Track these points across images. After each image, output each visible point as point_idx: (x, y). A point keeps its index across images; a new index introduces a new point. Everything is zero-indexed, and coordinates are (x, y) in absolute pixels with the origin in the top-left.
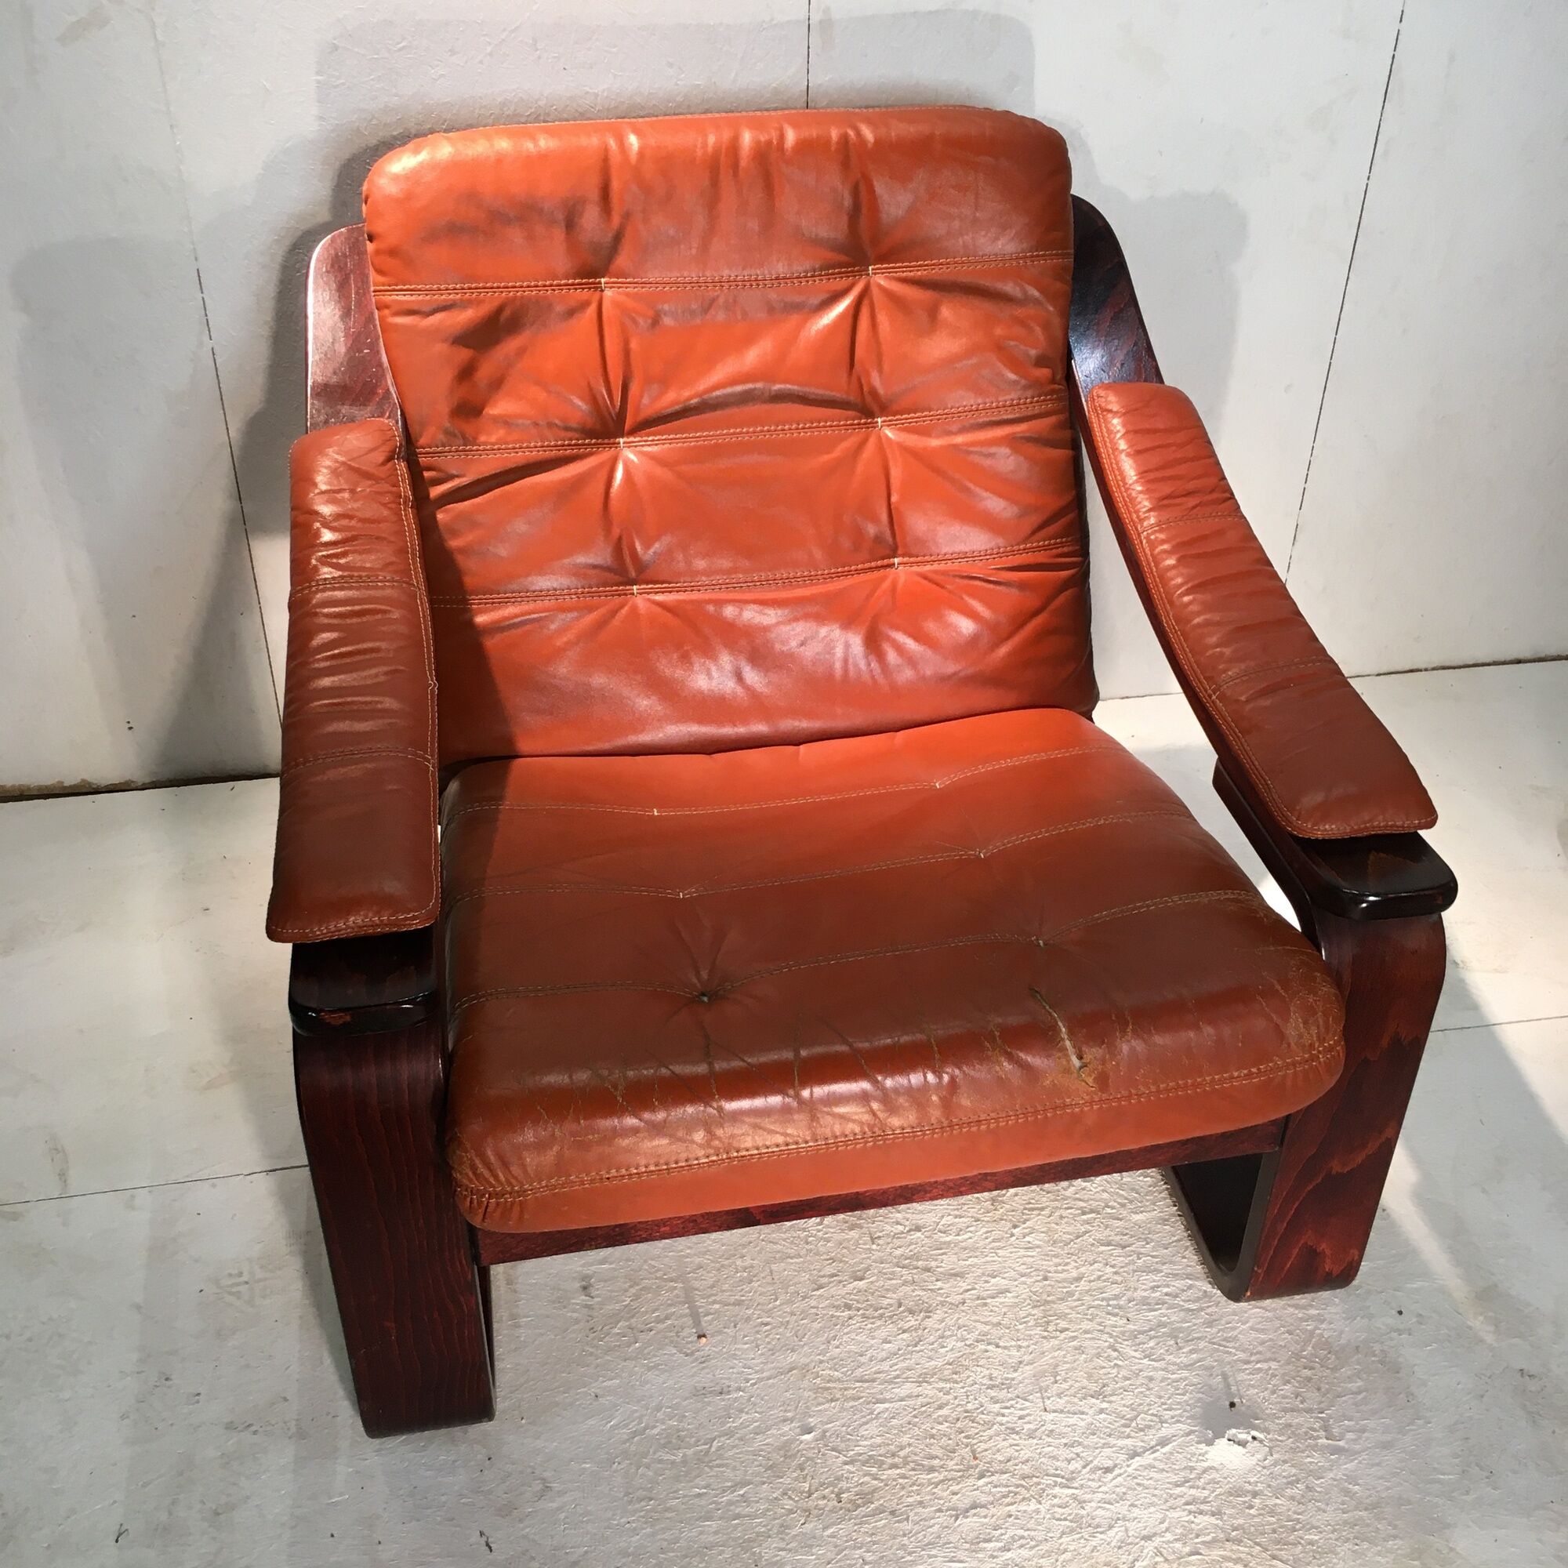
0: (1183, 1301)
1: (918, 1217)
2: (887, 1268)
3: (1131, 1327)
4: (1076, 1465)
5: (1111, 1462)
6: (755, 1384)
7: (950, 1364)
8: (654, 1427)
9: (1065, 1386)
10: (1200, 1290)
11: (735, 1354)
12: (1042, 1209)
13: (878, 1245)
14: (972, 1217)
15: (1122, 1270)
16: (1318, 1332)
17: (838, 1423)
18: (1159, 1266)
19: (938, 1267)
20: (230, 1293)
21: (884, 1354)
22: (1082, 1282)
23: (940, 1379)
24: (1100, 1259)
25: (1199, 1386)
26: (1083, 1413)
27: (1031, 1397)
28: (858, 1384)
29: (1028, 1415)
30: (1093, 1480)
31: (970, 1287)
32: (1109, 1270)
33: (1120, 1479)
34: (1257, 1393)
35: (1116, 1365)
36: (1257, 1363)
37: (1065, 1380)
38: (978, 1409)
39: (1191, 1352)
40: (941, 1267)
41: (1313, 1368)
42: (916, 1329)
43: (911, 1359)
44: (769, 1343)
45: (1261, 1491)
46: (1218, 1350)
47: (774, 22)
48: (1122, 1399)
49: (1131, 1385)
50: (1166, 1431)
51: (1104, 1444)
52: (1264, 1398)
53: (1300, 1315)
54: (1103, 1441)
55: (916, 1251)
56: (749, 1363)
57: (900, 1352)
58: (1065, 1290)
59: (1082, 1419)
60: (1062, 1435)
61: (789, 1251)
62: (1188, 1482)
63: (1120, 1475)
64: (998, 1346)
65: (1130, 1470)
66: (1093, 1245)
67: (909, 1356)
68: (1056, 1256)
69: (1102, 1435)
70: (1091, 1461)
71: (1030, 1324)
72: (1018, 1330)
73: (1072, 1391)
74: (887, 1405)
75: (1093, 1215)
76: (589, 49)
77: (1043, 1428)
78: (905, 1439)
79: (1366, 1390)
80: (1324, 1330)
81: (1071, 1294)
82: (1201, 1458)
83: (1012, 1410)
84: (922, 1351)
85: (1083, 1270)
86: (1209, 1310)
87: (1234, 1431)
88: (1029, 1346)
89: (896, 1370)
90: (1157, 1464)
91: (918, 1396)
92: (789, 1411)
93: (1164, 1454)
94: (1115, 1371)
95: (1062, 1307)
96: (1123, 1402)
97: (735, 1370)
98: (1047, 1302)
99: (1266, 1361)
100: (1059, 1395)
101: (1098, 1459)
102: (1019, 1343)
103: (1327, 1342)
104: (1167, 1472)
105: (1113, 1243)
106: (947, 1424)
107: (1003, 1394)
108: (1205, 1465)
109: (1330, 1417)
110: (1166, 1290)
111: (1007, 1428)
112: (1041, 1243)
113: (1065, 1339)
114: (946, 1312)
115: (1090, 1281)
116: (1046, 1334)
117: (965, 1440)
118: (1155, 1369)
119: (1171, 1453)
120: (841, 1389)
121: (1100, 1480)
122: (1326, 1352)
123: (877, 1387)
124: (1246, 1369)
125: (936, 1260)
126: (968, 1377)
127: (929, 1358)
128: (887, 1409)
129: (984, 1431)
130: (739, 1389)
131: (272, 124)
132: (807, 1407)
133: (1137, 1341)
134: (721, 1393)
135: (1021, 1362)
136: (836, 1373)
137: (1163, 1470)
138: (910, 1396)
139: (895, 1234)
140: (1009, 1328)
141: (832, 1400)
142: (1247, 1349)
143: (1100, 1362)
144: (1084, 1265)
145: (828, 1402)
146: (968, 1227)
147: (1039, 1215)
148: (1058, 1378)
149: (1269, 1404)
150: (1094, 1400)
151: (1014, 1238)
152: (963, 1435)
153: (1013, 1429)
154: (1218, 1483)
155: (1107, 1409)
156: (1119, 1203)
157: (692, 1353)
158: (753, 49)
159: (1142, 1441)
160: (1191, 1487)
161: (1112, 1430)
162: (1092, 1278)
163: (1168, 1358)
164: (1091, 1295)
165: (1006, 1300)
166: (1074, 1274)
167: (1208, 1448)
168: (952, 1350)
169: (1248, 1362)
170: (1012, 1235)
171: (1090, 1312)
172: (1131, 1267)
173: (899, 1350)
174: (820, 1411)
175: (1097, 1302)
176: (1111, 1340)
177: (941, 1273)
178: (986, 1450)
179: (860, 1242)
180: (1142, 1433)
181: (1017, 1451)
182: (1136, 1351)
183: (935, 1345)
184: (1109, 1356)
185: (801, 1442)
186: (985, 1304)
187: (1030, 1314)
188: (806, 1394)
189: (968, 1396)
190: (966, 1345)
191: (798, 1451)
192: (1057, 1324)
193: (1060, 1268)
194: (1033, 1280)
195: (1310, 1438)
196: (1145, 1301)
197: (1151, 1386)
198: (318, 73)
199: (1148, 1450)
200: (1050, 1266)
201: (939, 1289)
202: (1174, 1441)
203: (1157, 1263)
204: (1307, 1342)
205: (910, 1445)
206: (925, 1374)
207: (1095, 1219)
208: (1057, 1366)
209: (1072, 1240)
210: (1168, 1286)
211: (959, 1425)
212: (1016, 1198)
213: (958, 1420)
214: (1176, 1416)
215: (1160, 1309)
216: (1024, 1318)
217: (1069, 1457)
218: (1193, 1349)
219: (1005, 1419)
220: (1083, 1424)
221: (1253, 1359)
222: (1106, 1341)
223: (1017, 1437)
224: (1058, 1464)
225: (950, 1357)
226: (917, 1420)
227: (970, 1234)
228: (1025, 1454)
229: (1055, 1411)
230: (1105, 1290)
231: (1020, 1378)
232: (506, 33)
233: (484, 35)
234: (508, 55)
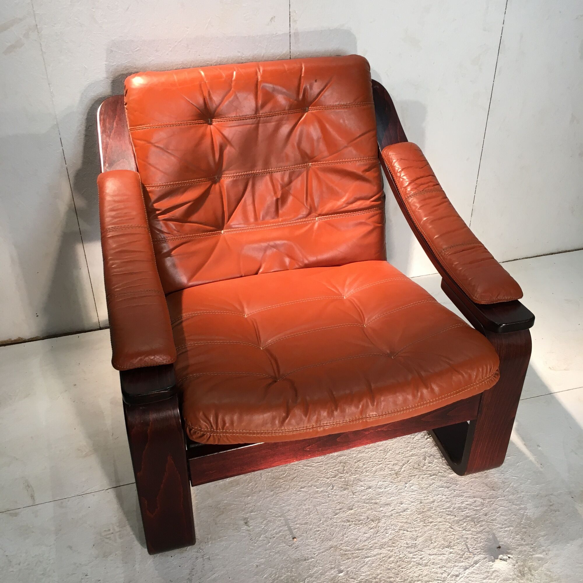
0: (474, 507)
1: (369, 483)
2: (361, 504)
3: (456, 518)
4: (445, 575)
5: (458, 572)
6: (318, 555)
7: (391, 540)
8: (281, 576)
9: (435, 544)
10: (479, 502)
11: (308, 544)
12: (415, 476)
13: (356, 495)
14: (389, 481)
15: (449, 496)
16: (525, 514)
17: (352, 568)
18: (462, 494)
19: (380, 502)
20: (107, 538)
21: (365, 538)
22: (435, 503)
23: (388, 546)
24: (440, 493)
25: (485, 539)
26: (444, 554)
27: (423, 550)
28: (357, 551)
29: (424, 557)
30: (452, 580)
31: (393, 509)
32: (444, 497)
33: (462, 579)
34: (507, 540)
35: (453, 534)
36: (505, 528)
37: (435, 542)
38: (404, 556)
39: (481, 526)
40: (381, 502)
41: (526, 528)
42: (376, 527)
43: (375, 539)
44: (320, 538)
45: (516, 578)
46: (490, 525)
47: (277, 35)
48: (458, 547)
49: (460, 541)
50: (476, 558)
51: (454, 566)
52: (510, 542)
53: (518, 508)
54: (453, 565)
55: (370, 496)
56: (314, 547)
57: (371, 537)
58: (429, 507)
59: (444, 556)
60: (437, 564)
61: (322, 501)
62: (488, 577)
63: (462, 577)
64: (408, 531)
65: (465, 575)
66: (436, 488)
67: (375, 538)
68: (424, 493)
69: (453, 562)
70: (450, 573)
71: (418, 521)
72: (414, 524)
73: (439, 546)
74: (369, 559)
75: (435, 476)
76: (208, 48)
77: (430, 562)
78: (379, 571)
79: (547, 535)
80: (528, 513)
81: (432, 508)
82: (491, 567)
83: (417, 556)
84: (379, 536)
85: (434, 498)
86: (484, 509)
87: (501, 556)
88: (419, 530)
89: (371, 544)
90: (475, 571)
91: (381, 554)
92: (333, 565)
93: (477, 567)
94: (453, 536)
95: (429, 513)
96: (458, 548)
97: (309, 550)
98: (423, 512)
99: (509, 527)
100: (434, 548)
101: (453, 572)
102: (415, 529)
103: (530, 518)
104: (479, 574)
105: (444, 486)
106: (394, 564)
107: (413, 550)
108: (493, 570)
109: (536, 546)
110: (466, 503)
111: (417, 563)
112: (417, 489)
113: (433, 526)
114: (386, 520)
115: (438, 502)
116: (425, 524)
117: (401, 570)
118: (468, 534)
119: (480, 567)
120: (351, 554)
121: (455, 580)
122: (530, 521)
123: (364, 552)
124: (502, 531)
125: (378, 499)
126: (399, 544)
127: (382, 538)
128: (370, 560)
129: (408, 565)
130: (312, 558)
131: (88, 81)
132: (339, 562)
133: (460, 524)
134: (305, 560)
135: (417, 537)
136: (348, 548)
137: (478, 573)
138: (378, 554)
139: (362, 490)
140: (410, 524)
141: (348, 559)
142: (501, 523)
143: (447, 534)
144: (434, 496)
145: (347, 559)
146: (388, 485)
147: (414, 478)
148: (432, 541)
149: (512, 544)
150: (447, 549)
151: (406, 488)
152: (400, 567)
153: (419, 563)
154: (499, 576)
155: (453, 552)
156: (443, 471)
157: (292, 545)
158: (270, 45)
159: (468, 563)
160: (489, 579)
161: (456, 560)
162: (438, 501)
163: (472, 529)
164: (439, 508)
165: (408, 512)
166: (432, 500)
167: (493, 563)
168: (390, 534)
169: (502, 528)
170: (406, 487)
171: (440, 514)
172: (452, 495)
173: (371, 536)
174: (344, 563)
175: (442, 510)
176: (450, 524)
177: (381, 504)
178: (410, 573)
179: (349, 495)
180: (467, 560)
181: (422, 572)
182: (460, 528)
183: (384, 533)
184: (450, 531)
185: (339, 577)
186: (400, 515)
187: (417, 517)
188: (338, 557)
189: (399, 552)
190: (395, 532)
191: (339, 580)
192: (428, 520)
193: (426, 498)
194: (416, 504)
195: (530, 555)
196: (459, 508)
197: (468, 541)
198: (106, 61)
199: (471, 566)
200: (422, 498)
201: (382, 511)
202: (480, 561)
203: (461, 493)
204: (522, 518)
205: (381, 573)
206: (382, 545)
207: (436, 478)
208: (431, 537)
209: (428, 487)
210: (467, 501)
211: (398, 564)
212: (405, 472)
213: (397, 562)
214: (479, 552)
215: (466, 511)
216: (416, 519)
217: (441, 572)
218: (481, 525)
219: (415, 560)
220: (444, 558)
221: (503, 526)
222: (448, 525)
223: (421, 566)
224: (438, 575)
225: (390, 537)
226: (382, 563)
227: (390, 488)
228: (425, 573)
229: (433, 555)
230: (444, 505)
231: (418, 543)
232: (176, 43)
233: (168, 44)
234: (178, 51)
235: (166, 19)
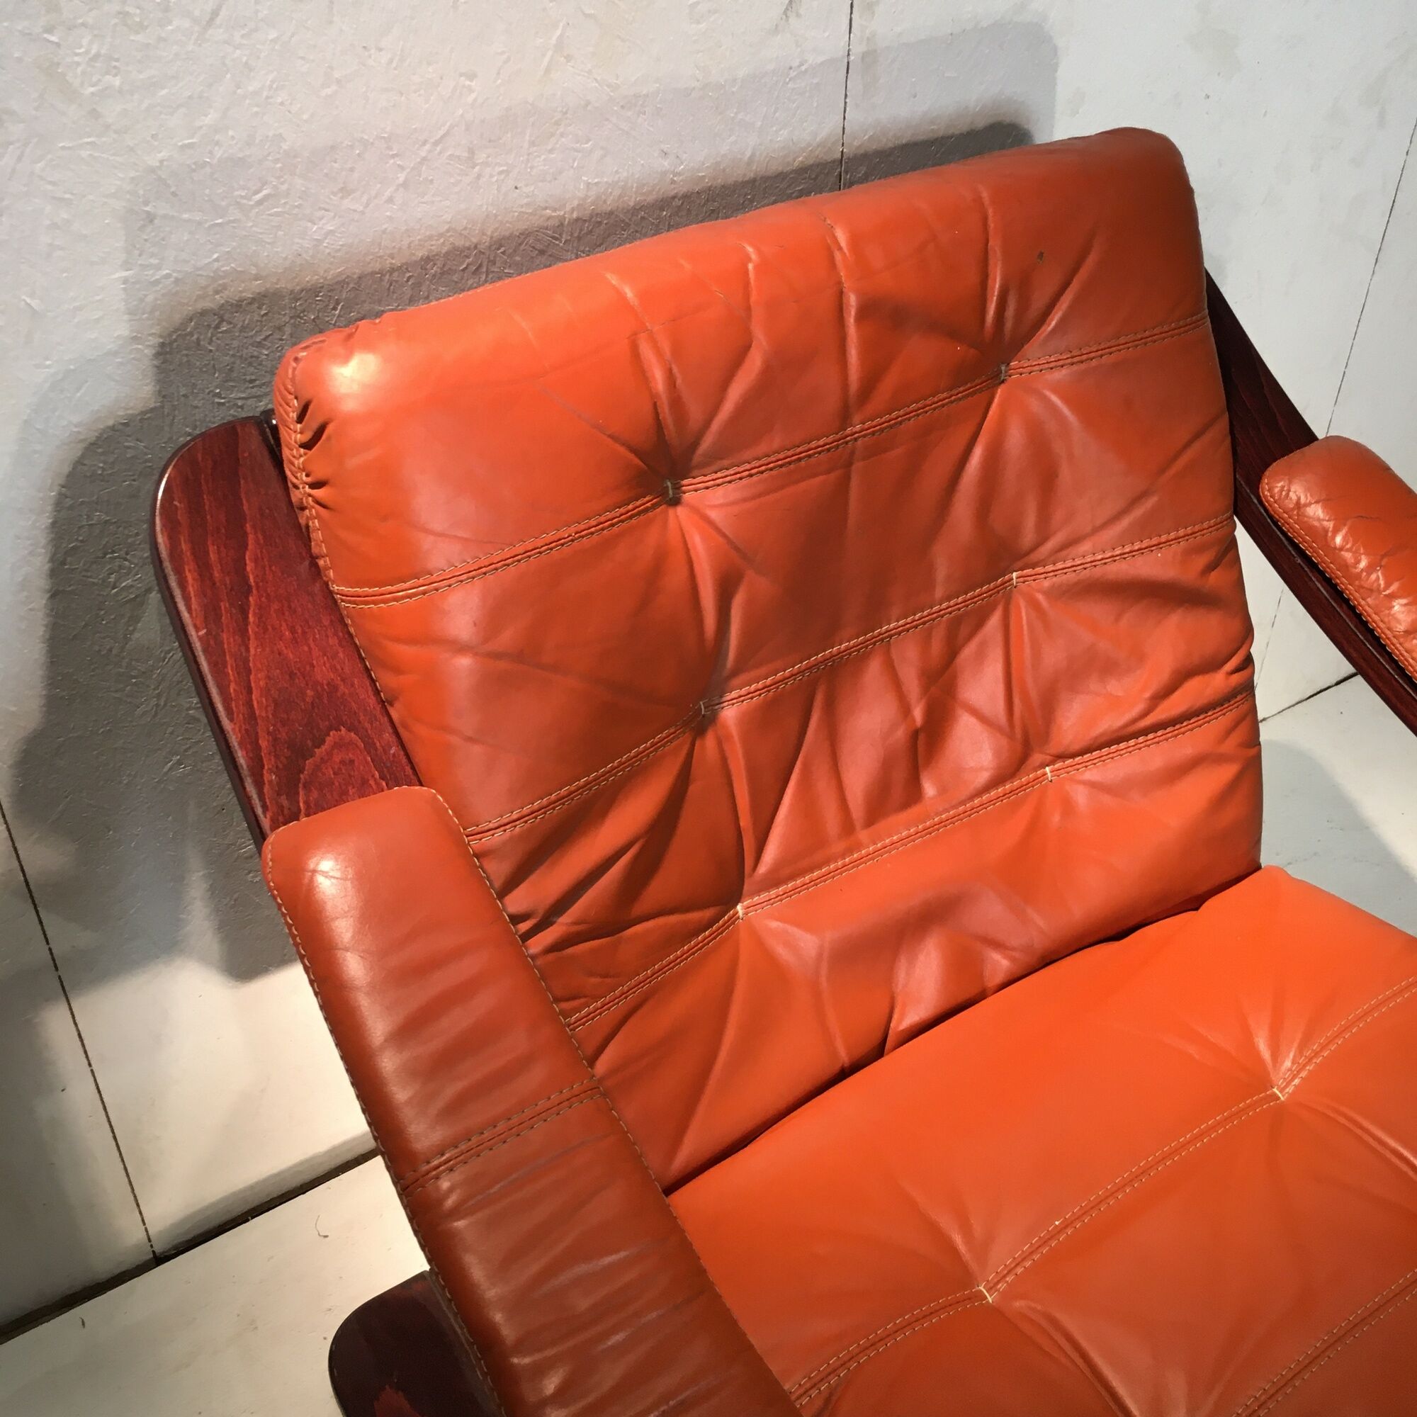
76: (551, 151)
131: (48, 367)
158: (775, 112)
198: (126, 265)
232: (427, 147)
233: (393, 156)
234: (432, 181)
235: (381, 50)
